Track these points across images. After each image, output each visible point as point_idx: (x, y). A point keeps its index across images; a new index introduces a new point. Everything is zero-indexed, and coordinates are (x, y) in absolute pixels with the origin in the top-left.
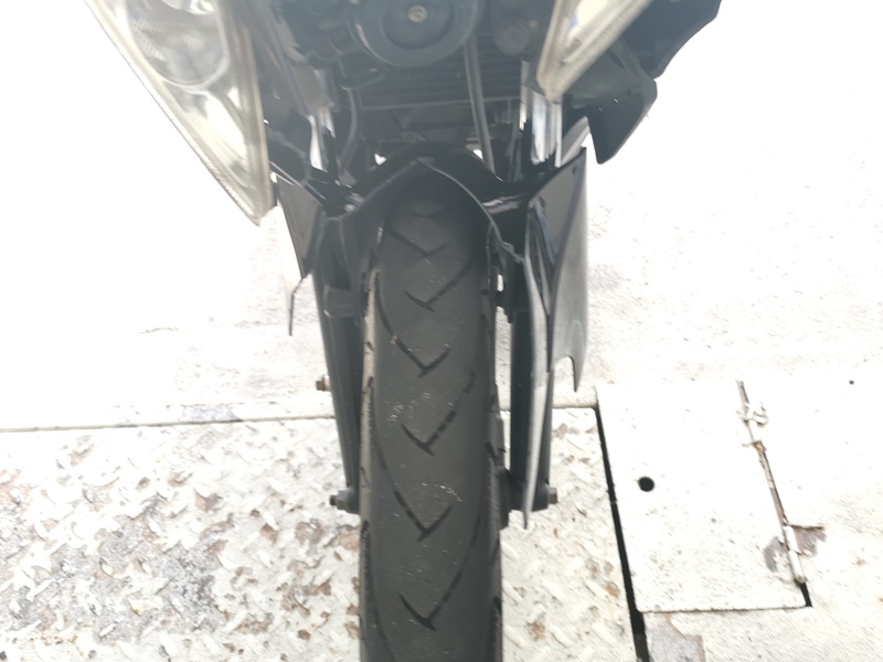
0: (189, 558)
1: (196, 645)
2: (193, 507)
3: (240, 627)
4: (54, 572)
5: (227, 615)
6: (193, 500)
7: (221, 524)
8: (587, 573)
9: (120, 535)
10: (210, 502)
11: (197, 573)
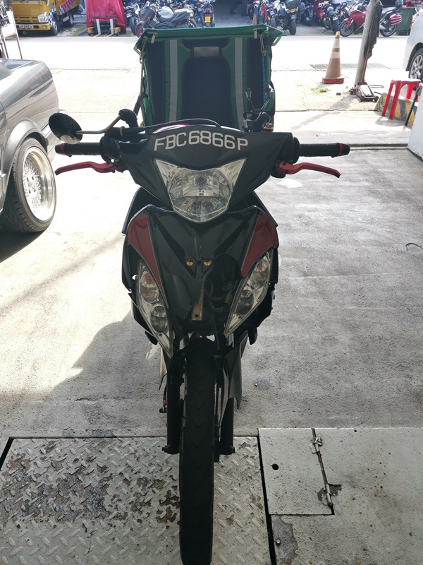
0: (94, 490)
1: (97, 524)
2: (96, 471)
3: (114, 517)
4: (39, 495)
5: (109, 513)
6: (96, 468)
7: (107, 478)
8: (251, 500)
9: (66, 481)
10: (103, 469)
11: (97, 496)
